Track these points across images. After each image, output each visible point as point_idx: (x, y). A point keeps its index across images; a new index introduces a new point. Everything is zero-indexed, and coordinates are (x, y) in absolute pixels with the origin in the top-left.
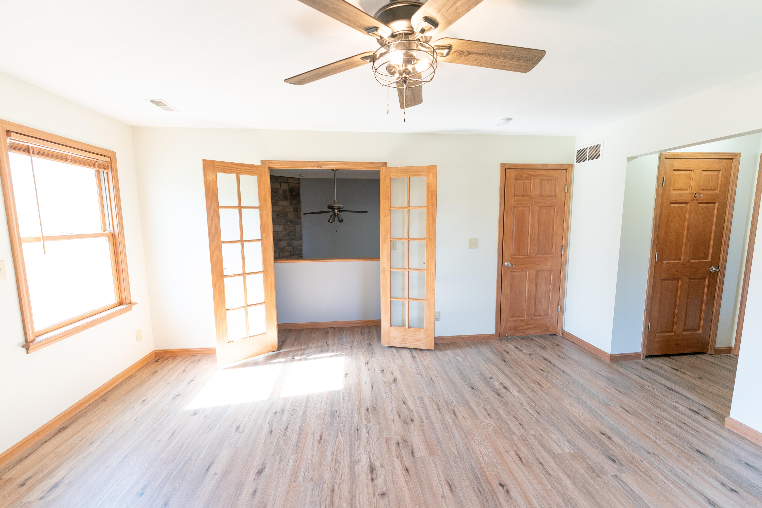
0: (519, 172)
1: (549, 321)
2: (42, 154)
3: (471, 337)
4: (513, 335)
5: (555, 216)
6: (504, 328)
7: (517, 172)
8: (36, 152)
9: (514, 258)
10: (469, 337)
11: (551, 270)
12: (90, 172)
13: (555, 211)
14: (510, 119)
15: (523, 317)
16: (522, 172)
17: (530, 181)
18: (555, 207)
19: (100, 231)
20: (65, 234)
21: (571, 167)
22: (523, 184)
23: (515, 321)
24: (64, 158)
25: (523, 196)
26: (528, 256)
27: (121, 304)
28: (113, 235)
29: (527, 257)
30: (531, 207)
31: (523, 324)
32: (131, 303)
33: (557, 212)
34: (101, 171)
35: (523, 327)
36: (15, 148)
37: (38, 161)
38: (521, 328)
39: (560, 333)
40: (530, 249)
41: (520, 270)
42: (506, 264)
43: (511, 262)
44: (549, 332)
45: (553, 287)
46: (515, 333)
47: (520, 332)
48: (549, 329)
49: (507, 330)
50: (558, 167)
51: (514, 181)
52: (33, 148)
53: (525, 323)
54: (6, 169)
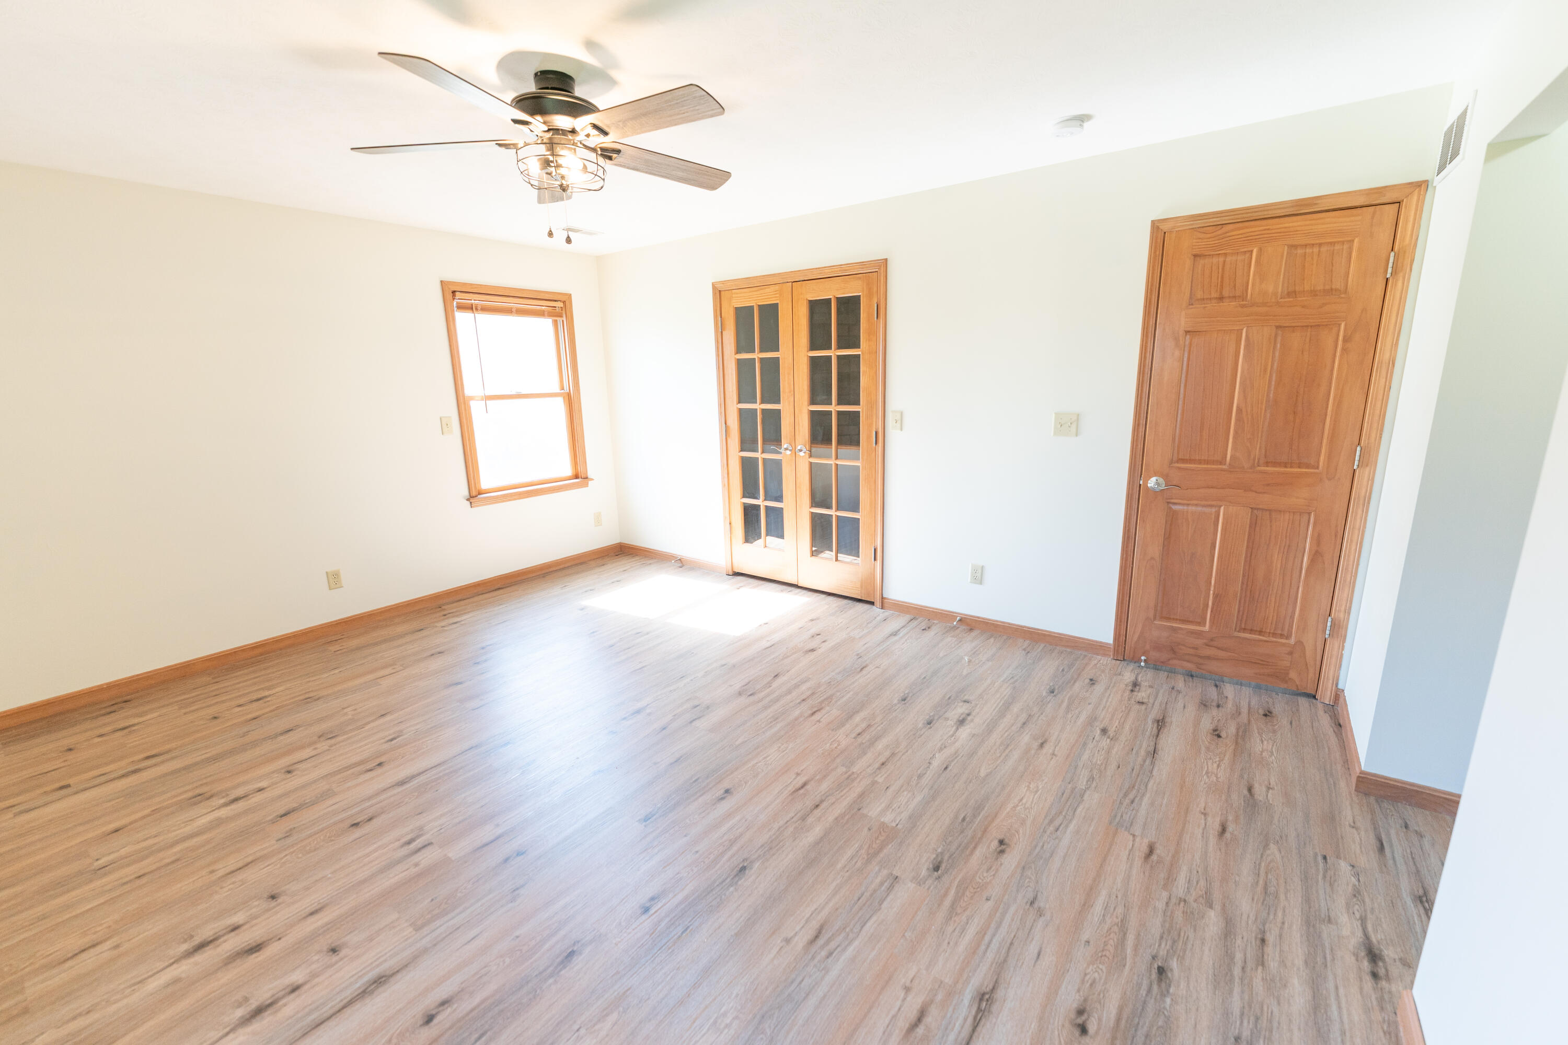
0: (1209, 236)
1: (1291, 653)
2: (485, 309)
3: (1049, 636)
4: (1162, 662)
5: (1338, 354)
6: (1139, 637)
7: (1202, 236)
8: (479, 308)
9: (1179, 468)
10: (1044, 635)
11: (1309, 514)
12: (547, 323)
13: (1341, 338)
14: (1081, 119)
15: (1199, 624)
16: (1219, 232)
17: (1248, 255)
18: (1340, 325)
19: (558, 390)
20: (514, 393)
21: (1417, 191)
22: (1223, 269)
23: (1174, 630)
24: (508, 311)
25: (1221, 299)
26: (1224, 467)
27: (577, 477)
28: (569, 394)
29: (1222, 470)
30: (1245, 330)
31: (1199, 642)
32: (587, 478)
33: (1346, 340)
34: (558, 319)
35: (1196, 649)
36: (461, 307)
37: (482, 317)
38: (1192, 651)
39: (1326, 696)
40: (1234, 448)
41: (1195, 502)
42: (1152, 482)
43: (1166, 477)
44: (1286, 682)
45: (1312, 561)
46: (1169, 660)
47: (1188, 661)
48: (1288, 674)
49: (1148, 647)
50: (1361, 201)
51: (1188, 262)
52: (476, 305)
53: (1205, 641)
54: (452, 330)
